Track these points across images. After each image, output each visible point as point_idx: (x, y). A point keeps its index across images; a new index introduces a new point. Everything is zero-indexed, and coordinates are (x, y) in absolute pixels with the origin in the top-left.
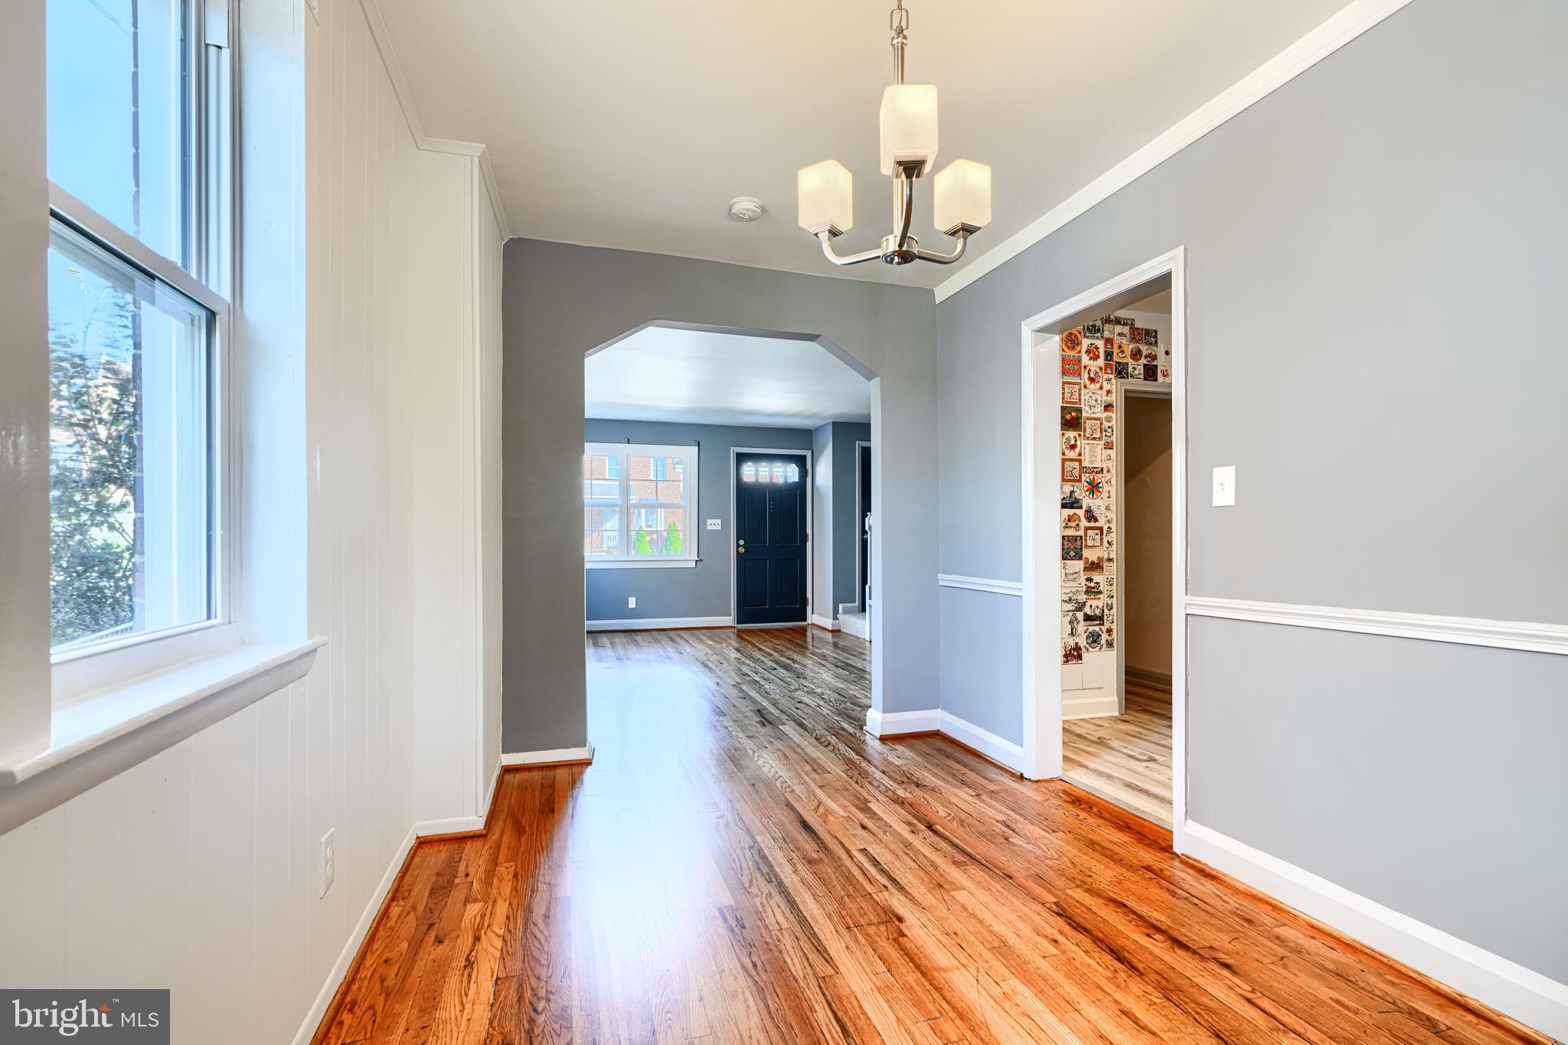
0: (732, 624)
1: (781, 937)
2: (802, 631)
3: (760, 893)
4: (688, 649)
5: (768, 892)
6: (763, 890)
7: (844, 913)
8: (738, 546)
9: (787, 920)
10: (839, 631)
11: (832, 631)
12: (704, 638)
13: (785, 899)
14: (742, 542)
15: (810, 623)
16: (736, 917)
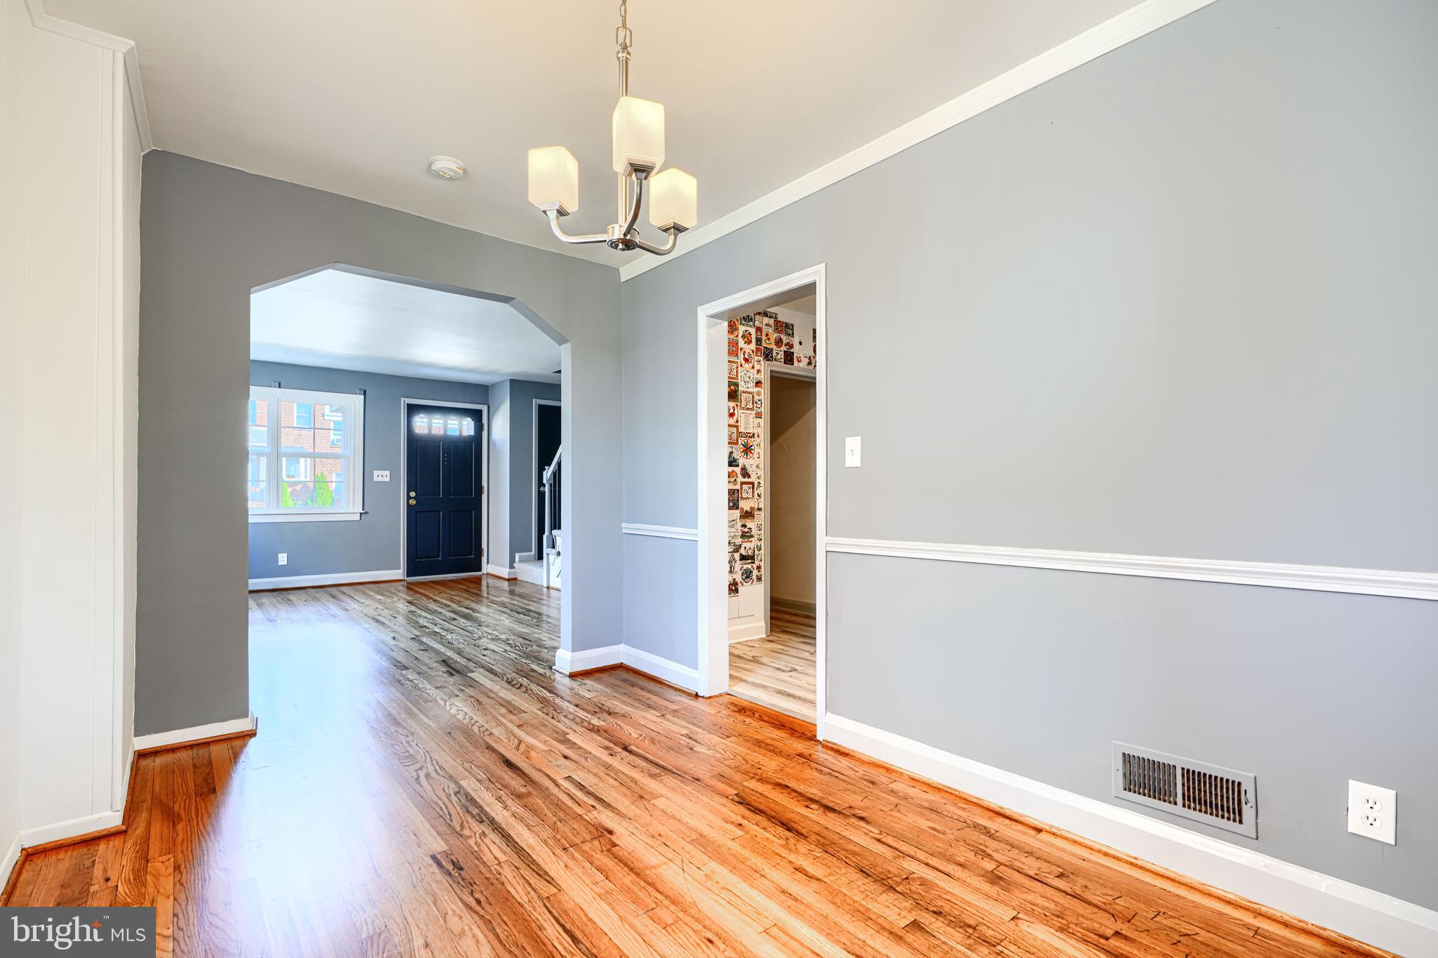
0: (402, 578)
1: (500, 870)
2: (478, 581)
3: (473, 834)
4: (354, 605)
5: (481, 831)
6: (475, 830)
7: (558, 837)
8: (409, 498)
9: (505, 853)
10: (516, 579)
11: (509, 580)
12: (371, 593)
13: (500, 835)
14: (413, 494)
15: (485, 572)
16: (452, 861)
